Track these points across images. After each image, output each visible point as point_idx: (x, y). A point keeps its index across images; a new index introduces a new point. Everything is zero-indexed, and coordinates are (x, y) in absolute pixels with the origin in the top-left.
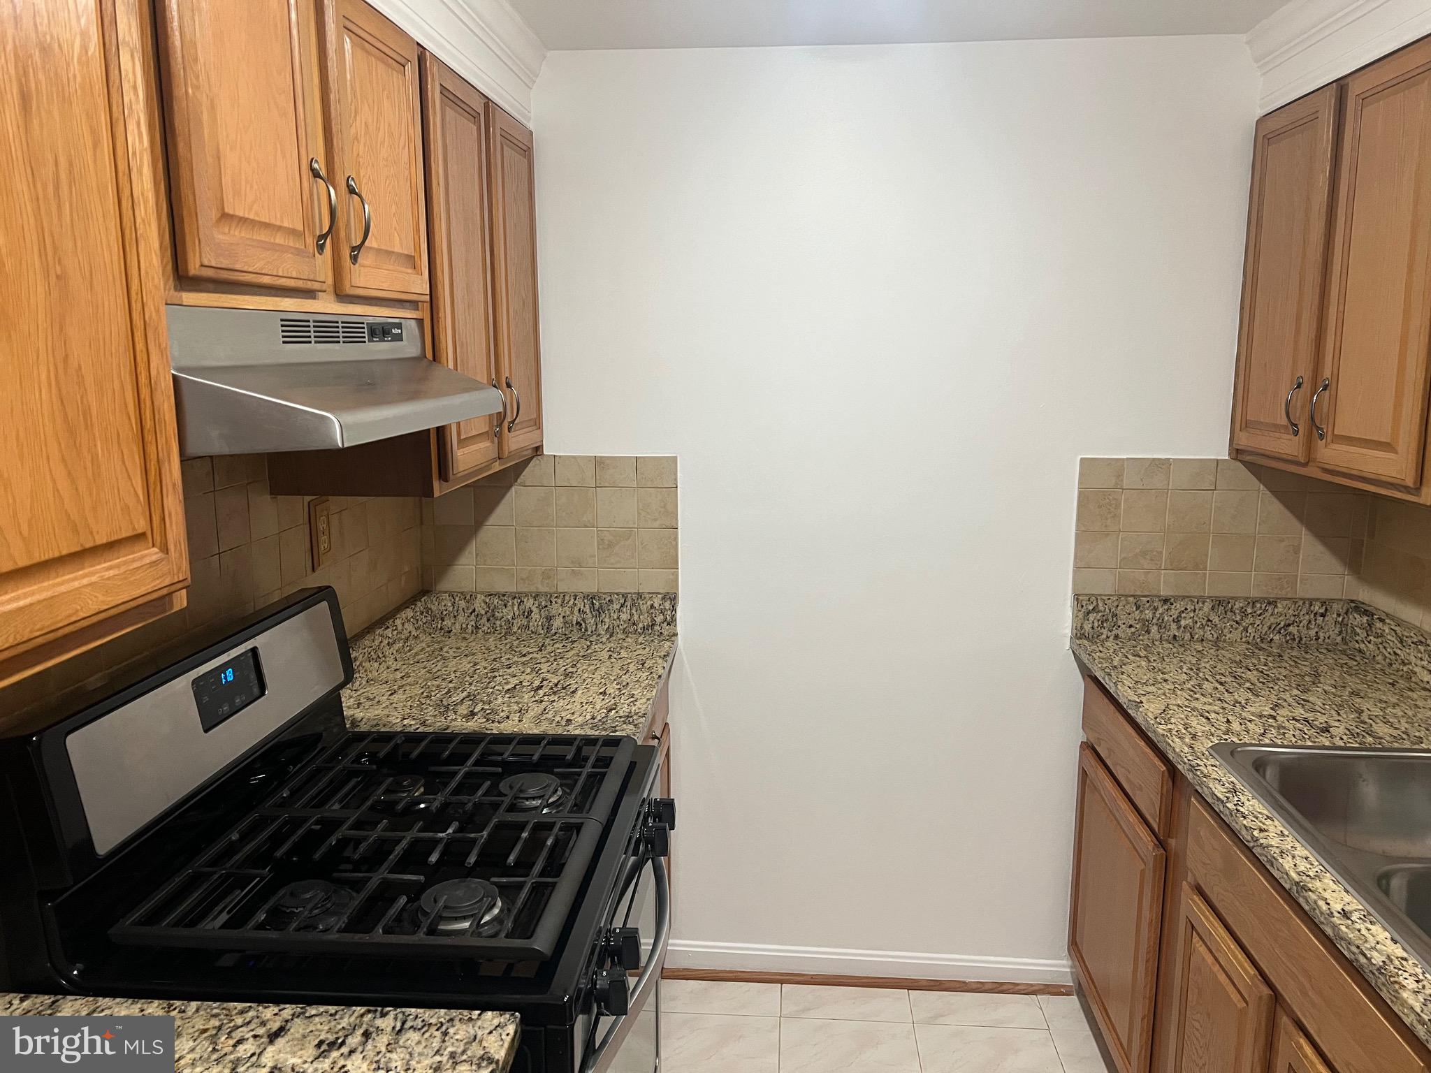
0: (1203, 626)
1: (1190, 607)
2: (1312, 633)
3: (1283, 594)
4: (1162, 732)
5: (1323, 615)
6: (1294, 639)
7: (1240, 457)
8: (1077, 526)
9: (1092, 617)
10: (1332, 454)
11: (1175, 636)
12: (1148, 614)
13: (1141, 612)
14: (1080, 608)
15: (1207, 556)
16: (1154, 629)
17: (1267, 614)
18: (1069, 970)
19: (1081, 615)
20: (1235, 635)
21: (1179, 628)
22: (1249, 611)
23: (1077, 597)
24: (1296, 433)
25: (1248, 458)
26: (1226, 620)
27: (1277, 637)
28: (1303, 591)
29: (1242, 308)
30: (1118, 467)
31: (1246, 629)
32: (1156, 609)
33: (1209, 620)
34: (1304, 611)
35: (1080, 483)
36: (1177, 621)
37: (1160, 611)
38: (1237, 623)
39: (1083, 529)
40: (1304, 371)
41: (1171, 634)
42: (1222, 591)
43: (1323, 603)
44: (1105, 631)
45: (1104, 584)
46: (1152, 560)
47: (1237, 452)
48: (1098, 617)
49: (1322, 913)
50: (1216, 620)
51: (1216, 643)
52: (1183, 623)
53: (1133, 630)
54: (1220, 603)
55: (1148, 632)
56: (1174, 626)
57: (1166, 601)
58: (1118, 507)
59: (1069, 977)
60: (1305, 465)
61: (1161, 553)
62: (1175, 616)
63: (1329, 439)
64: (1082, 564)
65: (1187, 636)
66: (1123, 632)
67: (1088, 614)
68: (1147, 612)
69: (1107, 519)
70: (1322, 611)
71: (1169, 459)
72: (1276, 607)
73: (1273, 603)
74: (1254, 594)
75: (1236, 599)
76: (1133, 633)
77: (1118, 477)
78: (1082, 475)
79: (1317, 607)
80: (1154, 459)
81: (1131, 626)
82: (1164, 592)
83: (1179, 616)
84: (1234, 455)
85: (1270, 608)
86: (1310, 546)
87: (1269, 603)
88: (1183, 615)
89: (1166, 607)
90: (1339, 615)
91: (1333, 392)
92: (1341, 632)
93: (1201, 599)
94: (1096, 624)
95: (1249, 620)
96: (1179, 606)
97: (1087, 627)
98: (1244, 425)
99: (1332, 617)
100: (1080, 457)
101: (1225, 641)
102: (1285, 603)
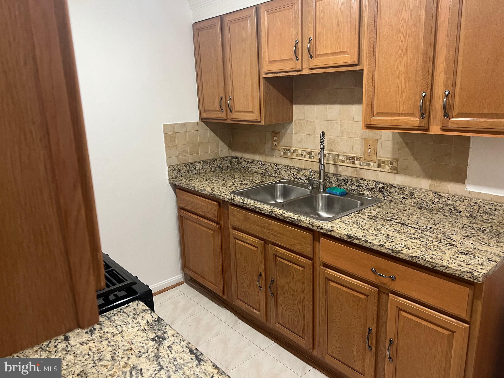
0: (201, 169)
1: (198, 164)
2: (225, 166)
3: (217, 157)
4: (216, 193)
5: (227, 161)
6: (221, 168)
7: (203, 120)
8: (165, 145)
9: (174, 172)
10: (236, 116)
11: (195, 173)
12: (188, 168)
13: (186, 168)
14: (171, 170)
15: (199, 149)
16: (190, 172)
17: (215, 163)
18: (182, 277)
19: (171, 172)
20: (209, 170)
21: (196, 171)
22: (211, 163)
23: (169, 167)
24: (223, 112)
25: (204, 120)
26: (206, 166)
27: (218, 169)
28: (221, 155)
29: (197, 78)
30: (173, 126)
31: (211, 168)
32: (190, 166)
33: (203, 167)
34: (223, 161)
35: (164, 132)
36: (195, 169)
37: (191, 166)
38: (209, 166)
39: (167, 146)
40: (222, 94)
41: (194, 172)
42: (204, 159)
43: (226, 158)
44: (178, 175)
45: (175, 162)
46: (186, 152)
47: (202, 119)
48: (176, 171)
49: (279, 215)
50: (204, 167)
51: (205, 173)
52: (197, 169)
53: (185, 173)
54: (205, 162)
55: (189, 173)
56: (195, 170)
57: (192, 164)
58: (175, 138)
59: (182, 279)
60: (226, 120)
61: (188, 150)
62: (195, 167)
63: (233, 112)
64: (168, 157)
65: (198, 172)
66: (183, 174)
67: (173, 171)
68: (188, 167)
69: (173, 142)
70: (226, 160)
71: (186, 123)
72: (217, 160)
73: (216, 160)
74: (211, 158)
75: (208, 160)
76: (185, 174)
77: (174, 129)
78: (164, 129)
79: (225, 159)
80: (182, 123)
81: (184, 172)
82: (191, 161)
83: (196, 167)
84: (201, 120)
85: (215, 161)
86: (221, 143)
87: (215, 160)
88: (197, 167)
89: (192, 165)
90: (230, 160)
91: (233, 100)
92: (230, 164)
93: (200, 162)
94: (176, 174)
95: (211, 165)
96: (195, 164)
97: (173, 175)
98: (204, 111)
99: (228, 161)
100: (163, 124)
101: (207, 172)
102: (218, 159)
